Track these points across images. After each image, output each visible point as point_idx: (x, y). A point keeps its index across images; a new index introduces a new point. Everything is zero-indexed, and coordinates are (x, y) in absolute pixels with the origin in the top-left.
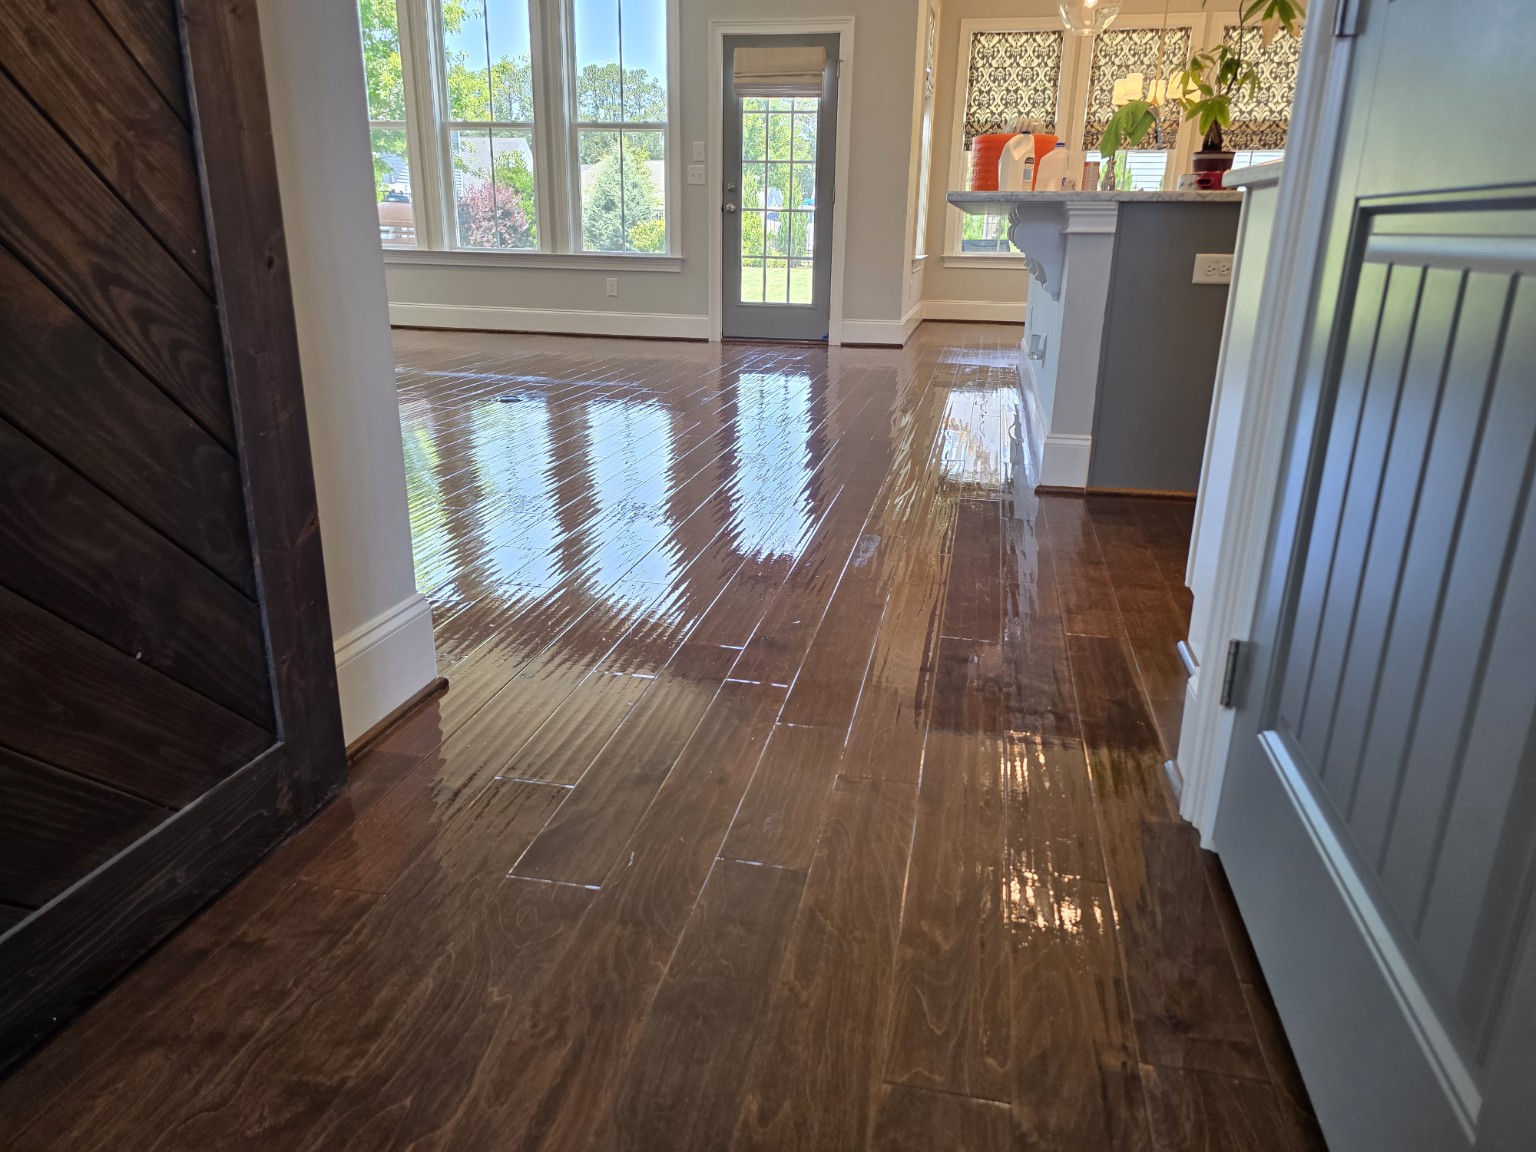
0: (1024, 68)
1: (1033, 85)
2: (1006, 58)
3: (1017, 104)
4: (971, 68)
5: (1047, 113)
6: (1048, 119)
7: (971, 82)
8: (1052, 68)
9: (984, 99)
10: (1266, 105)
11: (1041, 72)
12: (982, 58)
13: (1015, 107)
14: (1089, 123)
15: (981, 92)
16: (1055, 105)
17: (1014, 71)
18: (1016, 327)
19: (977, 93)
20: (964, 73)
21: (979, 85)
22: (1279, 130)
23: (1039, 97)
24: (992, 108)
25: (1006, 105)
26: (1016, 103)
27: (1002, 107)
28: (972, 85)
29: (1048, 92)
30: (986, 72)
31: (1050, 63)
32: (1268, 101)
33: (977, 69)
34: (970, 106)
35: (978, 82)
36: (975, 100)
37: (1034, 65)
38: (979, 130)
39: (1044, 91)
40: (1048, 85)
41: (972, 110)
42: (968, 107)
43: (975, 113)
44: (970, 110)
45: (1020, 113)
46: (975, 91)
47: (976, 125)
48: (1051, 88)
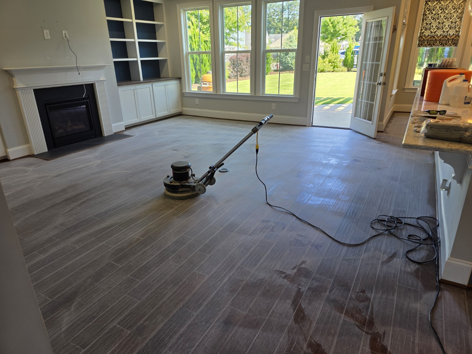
0: (447, 14)
1: (451, 20)
2: (439, 10)
4: (423, 15)
5: (456, 31)
6: (457, 34)
7: (423, 20)
8: (460, 13)
9: (428, 26)
11: (455, 15)
12: (429, 11)
13: (442, 29)
15: (427, 24)
16: (460, 28)
17: (442, 16)
18: (408, 114)
19: (425, 24)
20: (420, 16)
21: (426, 21)
23: (453, 25)
24: (432, 30)
27: (436, 30)
28: (423, 21)
29: (457, 23)
30: (430, 16)
31: (460, 11)
33: (426, 15)
34: (422, 30)
35: (426, 20)
36: (424, 27)
37: (452, 12)
38: (425, 39)
39: (455, 23)
40: (458, 20)
41: (422, 31)
42: (421, 30)
43: (424, 32)
44: (421, 31)
45: (444, 32)
46: (424, 24)
47: (423, 37)
48: (459, 21)
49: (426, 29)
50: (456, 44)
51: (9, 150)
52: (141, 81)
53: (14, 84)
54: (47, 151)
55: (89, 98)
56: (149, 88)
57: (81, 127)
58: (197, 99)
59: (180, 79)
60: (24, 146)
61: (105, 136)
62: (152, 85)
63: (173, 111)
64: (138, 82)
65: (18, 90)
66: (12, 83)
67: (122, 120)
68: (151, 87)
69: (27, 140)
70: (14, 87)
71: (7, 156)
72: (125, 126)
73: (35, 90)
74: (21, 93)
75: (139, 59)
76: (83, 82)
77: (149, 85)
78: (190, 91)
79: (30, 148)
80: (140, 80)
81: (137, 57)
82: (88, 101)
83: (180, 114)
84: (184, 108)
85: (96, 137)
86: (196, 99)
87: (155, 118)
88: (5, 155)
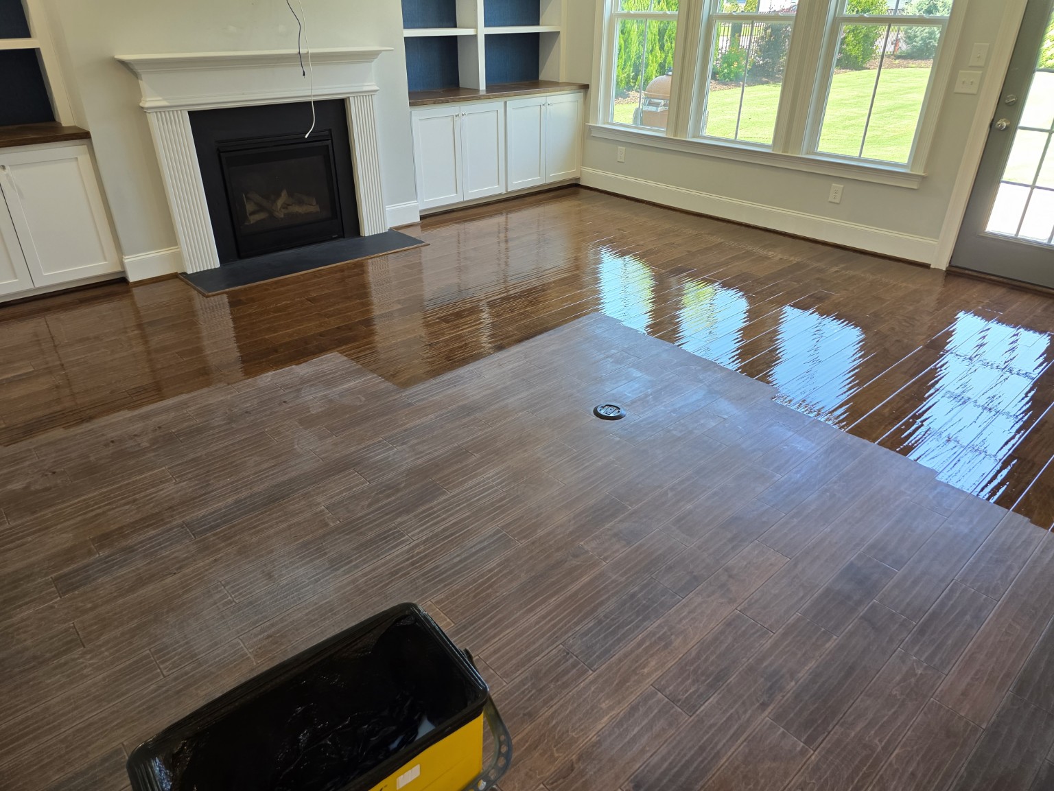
51: (128, 260)
52: (481, 93)
53: (141, 96)
54: (218, 265)
55: (331, 137)
56: (495, 113)
57: (309, 208)
58: (622, 148)
59: (585, 87)
60: (164, 252)
61: (367, 235)
62: (505, 103)
63: (555, 175)
64: (472, 94)
65: (149, 113)
66: (138, 93)
67: (415, 196)
68: (501, 111)
69: (170, 238)
70: (141, 104)
71: (124, 272)
72: (420, 211)
73: (191, 114)
74: (158, 120)
75: (482, 31)
76: (310, 96)
77: (496, 105)
78: (608, 123)
79: (178, 257)
80: (478, 90)
81: (476, 27)
82: (327, 146)
83: (574, 182)
84: (587, 170)
85: (343, 237)
86: (619, 147)
87: (504, 192)
88: (119, 269)
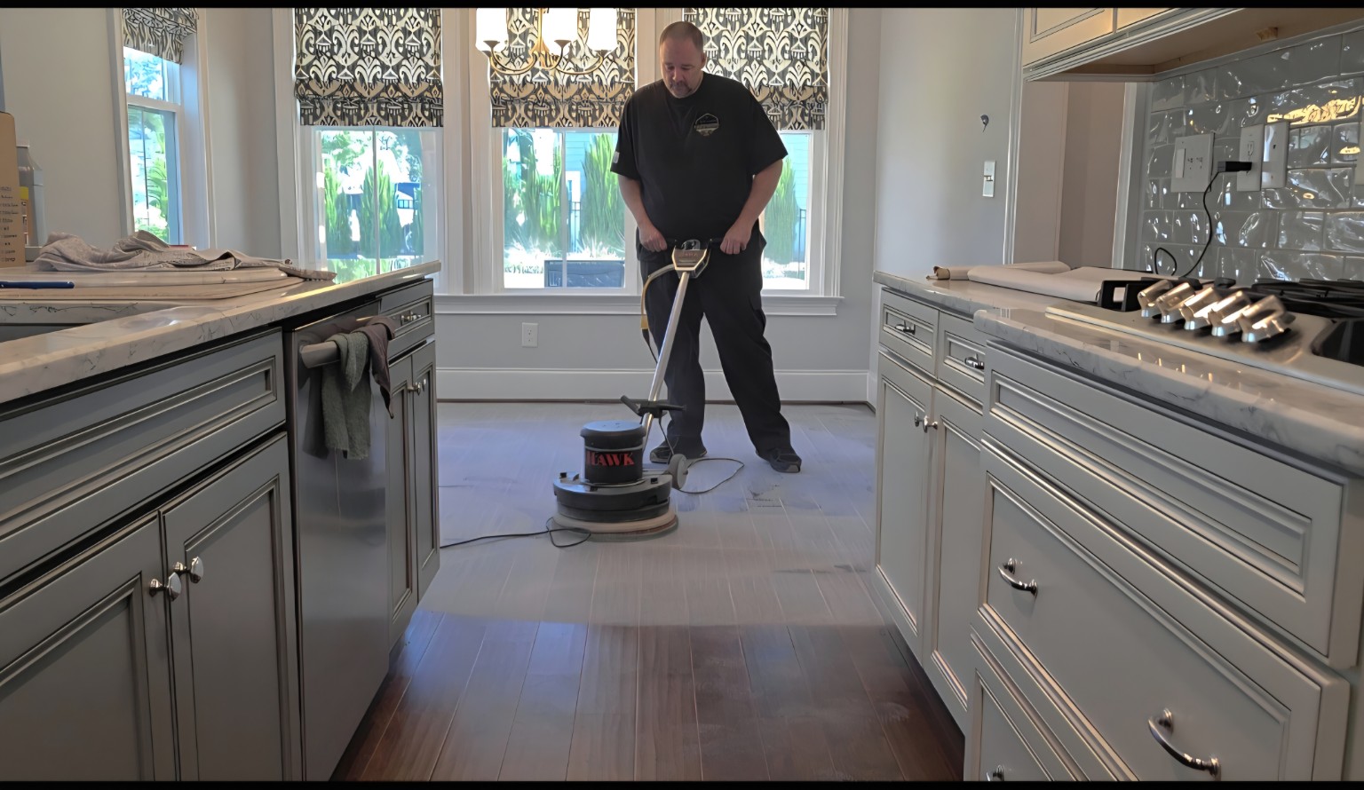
3: (378, 54)
5: (427, 68)
6: (431, 78)
10: (761, 63)
13: (376, 57)
14: (496, 85)
15: (317, 33)
16: (438, 56)
19: (311, 35)
21: (312, 22)
22: (784, 101)
23: (412, 44)
24: (338, 58)
25: (360, 54)
26: (376, 50)
27: (354, 58)
29: (425, 35)
32: (763, 57)
34: (301, 55)
35: (310, 17)
36: (308, 46)
38: (319, 93)
39: (418, 35)
40: (427, 24)
41: (305, 62)
42: (298, 57)
43: (310, 65)
44: (301, 61)
45: (384, 67)
46: (308, 31)
47: (313, 84)
48: (429, 30)
49: (318, 54)
50: (437, 118)
